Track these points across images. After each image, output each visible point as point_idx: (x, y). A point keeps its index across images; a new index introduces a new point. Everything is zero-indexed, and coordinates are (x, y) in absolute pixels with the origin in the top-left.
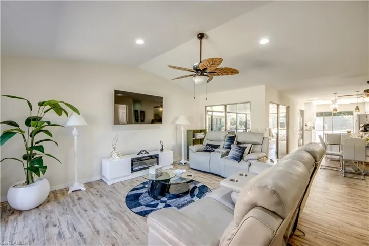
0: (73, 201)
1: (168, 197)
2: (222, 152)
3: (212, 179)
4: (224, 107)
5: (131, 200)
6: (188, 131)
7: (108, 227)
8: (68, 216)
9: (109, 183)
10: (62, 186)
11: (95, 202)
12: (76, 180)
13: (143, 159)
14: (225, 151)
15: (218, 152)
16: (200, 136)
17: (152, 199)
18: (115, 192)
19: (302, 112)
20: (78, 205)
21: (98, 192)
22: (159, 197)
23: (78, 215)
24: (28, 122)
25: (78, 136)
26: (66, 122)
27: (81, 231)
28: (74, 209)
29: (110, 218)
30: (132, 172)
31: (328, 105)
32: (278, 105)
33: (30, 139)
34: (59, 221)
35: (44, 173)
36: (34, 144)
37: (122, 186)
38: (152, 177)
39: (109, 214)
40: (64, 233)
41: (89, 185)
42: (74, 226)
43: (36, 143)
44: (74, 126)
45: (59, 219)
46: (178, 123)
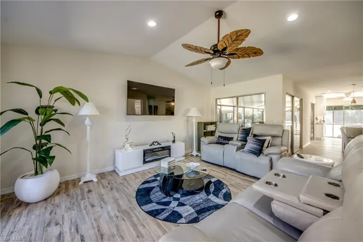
0: (82, 194)
1: (181, 193)
2: (237, 145)
3: (227, 173)
4: (235, 99)
5: (142, 195)
6: (199, 123)
7: (114, 230)
8: (74, 213)
9: (121, 174)
10: (74, 176)
11: (105, 196)
12: (88, 170)
13: (155, 150)
14: (240, 144)
15: (232, 144)
16: (210, 128)
17: (164, 196)
18: (126, 184)
19: (313, 105)
20: (87, 199)
21: (109, 184)
22: (172, 193)
23: (84, 211)
24: (38, 111)
25: (91, 127)
26: (78, 113)
27: (83, 233)
28: (82, 203)
29: (117, 217)
30: (144, 163)
31: (342, 98)
32: (293, 97)
34: (63, 218)
35: (51, 164)
36: (43, 133)
37: (134, 177)
38: (164, 170)
39: (117, 212)
40: (65, 234)
41: (101, 176)
42: (77, 226)
43: (46, 132)
44: (86, 116)
45: (63, 216)
46: (189, 115)
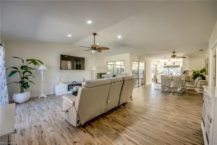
0: (40, 101)
4: (114, 62)
6: (98, 74)
7: (53, 107)
8: (38, 105)
9: (57, 95)
10: (36, 96)
11: (50, 101)
12: (42, 93)
20: (43, 102)
23: (42, 105)
24: (22, 68)
25: (44, 74)
26: (38, 68)
27: (42, 108)
28: (41, 103)
30: (68, 91)
32: (139, 62)
33: (23, 74)
34: (34, 106)
35: (28, 88)
36: (24, 77)
39: (54, 104)
40: (36, 109)
41: (48, 96)
44: (42, 70)
46: (92, 69)
